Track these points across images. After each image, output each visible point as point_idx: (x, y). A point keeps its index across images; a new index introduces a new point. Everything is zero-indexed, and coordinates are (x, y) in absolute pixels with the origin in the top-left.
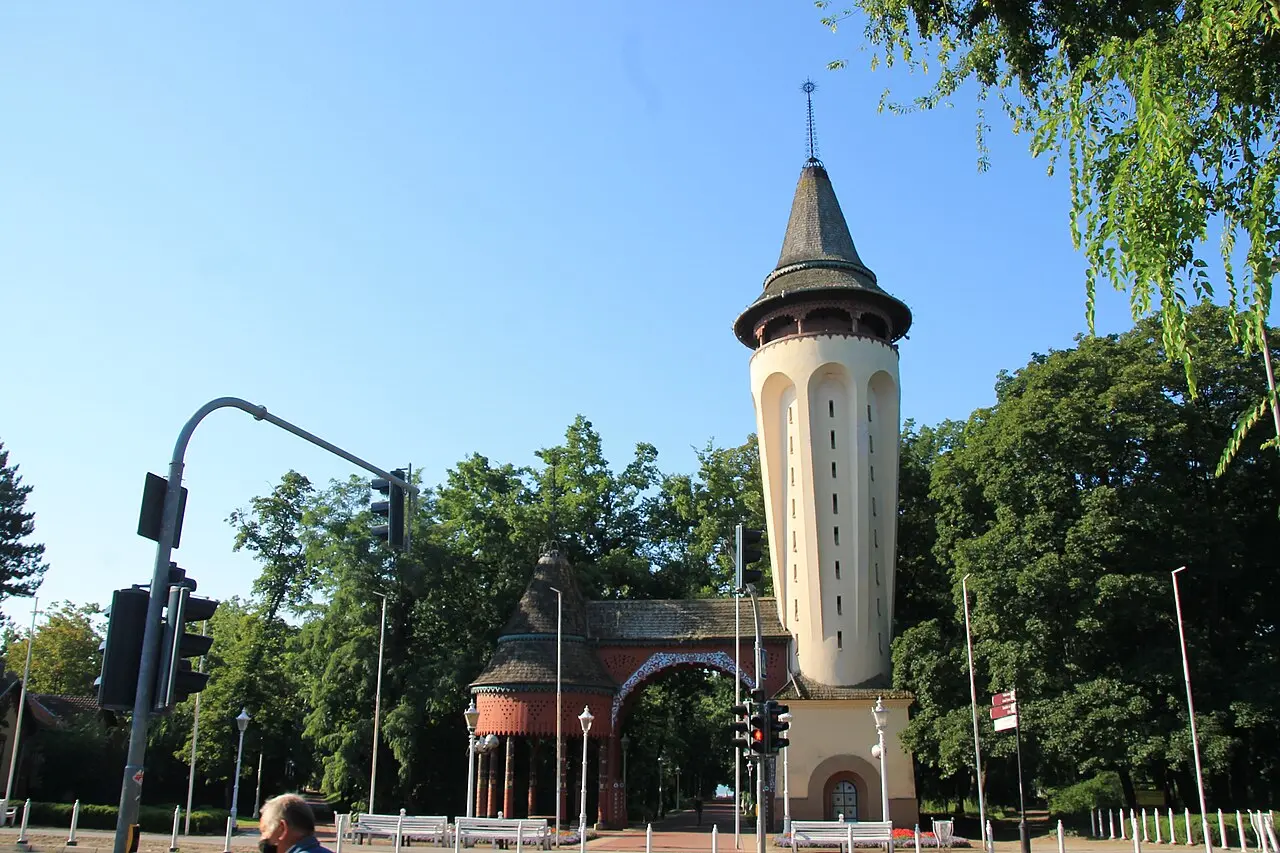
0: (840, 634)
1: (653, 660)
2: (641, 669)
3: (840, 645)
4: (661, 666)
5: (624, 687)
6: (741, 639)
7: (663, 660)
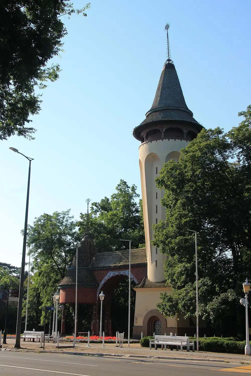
0: (156, 261)
1: (108, 274)
2: (105, 278)
3: (156, 266)
4: (111, 276)
5: (100, 285)
6: (131, 265)
7: (111, 274)
